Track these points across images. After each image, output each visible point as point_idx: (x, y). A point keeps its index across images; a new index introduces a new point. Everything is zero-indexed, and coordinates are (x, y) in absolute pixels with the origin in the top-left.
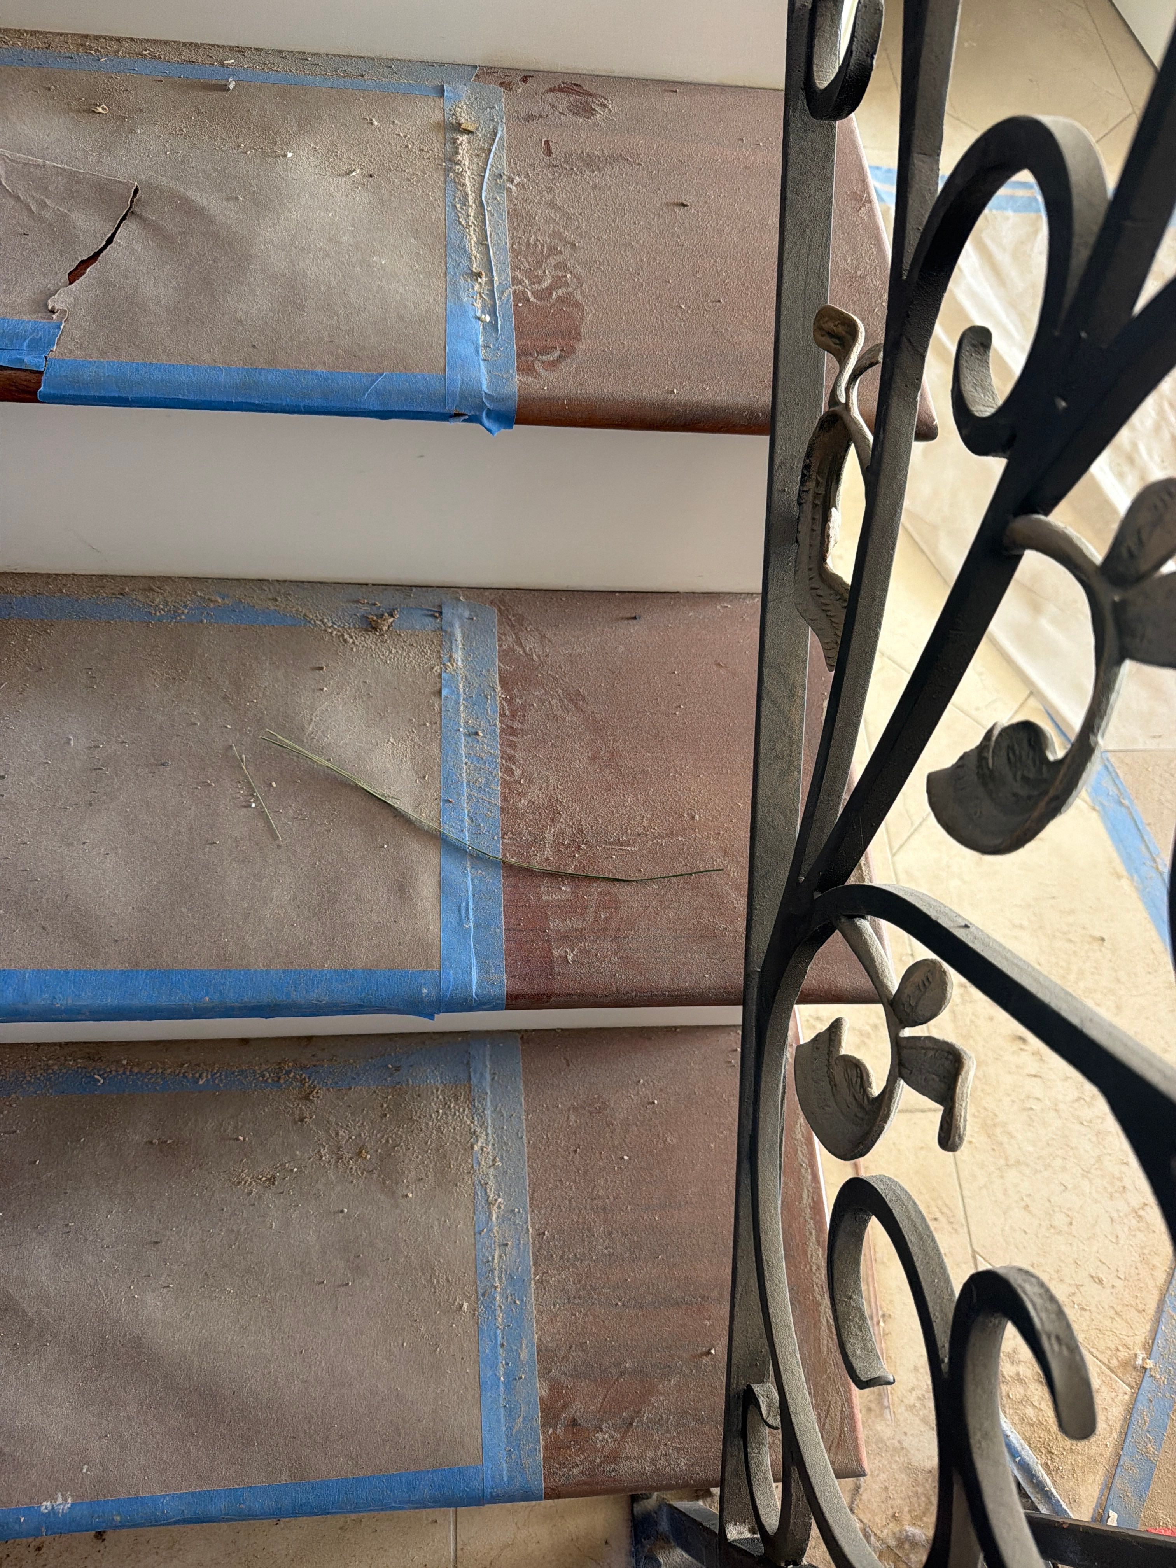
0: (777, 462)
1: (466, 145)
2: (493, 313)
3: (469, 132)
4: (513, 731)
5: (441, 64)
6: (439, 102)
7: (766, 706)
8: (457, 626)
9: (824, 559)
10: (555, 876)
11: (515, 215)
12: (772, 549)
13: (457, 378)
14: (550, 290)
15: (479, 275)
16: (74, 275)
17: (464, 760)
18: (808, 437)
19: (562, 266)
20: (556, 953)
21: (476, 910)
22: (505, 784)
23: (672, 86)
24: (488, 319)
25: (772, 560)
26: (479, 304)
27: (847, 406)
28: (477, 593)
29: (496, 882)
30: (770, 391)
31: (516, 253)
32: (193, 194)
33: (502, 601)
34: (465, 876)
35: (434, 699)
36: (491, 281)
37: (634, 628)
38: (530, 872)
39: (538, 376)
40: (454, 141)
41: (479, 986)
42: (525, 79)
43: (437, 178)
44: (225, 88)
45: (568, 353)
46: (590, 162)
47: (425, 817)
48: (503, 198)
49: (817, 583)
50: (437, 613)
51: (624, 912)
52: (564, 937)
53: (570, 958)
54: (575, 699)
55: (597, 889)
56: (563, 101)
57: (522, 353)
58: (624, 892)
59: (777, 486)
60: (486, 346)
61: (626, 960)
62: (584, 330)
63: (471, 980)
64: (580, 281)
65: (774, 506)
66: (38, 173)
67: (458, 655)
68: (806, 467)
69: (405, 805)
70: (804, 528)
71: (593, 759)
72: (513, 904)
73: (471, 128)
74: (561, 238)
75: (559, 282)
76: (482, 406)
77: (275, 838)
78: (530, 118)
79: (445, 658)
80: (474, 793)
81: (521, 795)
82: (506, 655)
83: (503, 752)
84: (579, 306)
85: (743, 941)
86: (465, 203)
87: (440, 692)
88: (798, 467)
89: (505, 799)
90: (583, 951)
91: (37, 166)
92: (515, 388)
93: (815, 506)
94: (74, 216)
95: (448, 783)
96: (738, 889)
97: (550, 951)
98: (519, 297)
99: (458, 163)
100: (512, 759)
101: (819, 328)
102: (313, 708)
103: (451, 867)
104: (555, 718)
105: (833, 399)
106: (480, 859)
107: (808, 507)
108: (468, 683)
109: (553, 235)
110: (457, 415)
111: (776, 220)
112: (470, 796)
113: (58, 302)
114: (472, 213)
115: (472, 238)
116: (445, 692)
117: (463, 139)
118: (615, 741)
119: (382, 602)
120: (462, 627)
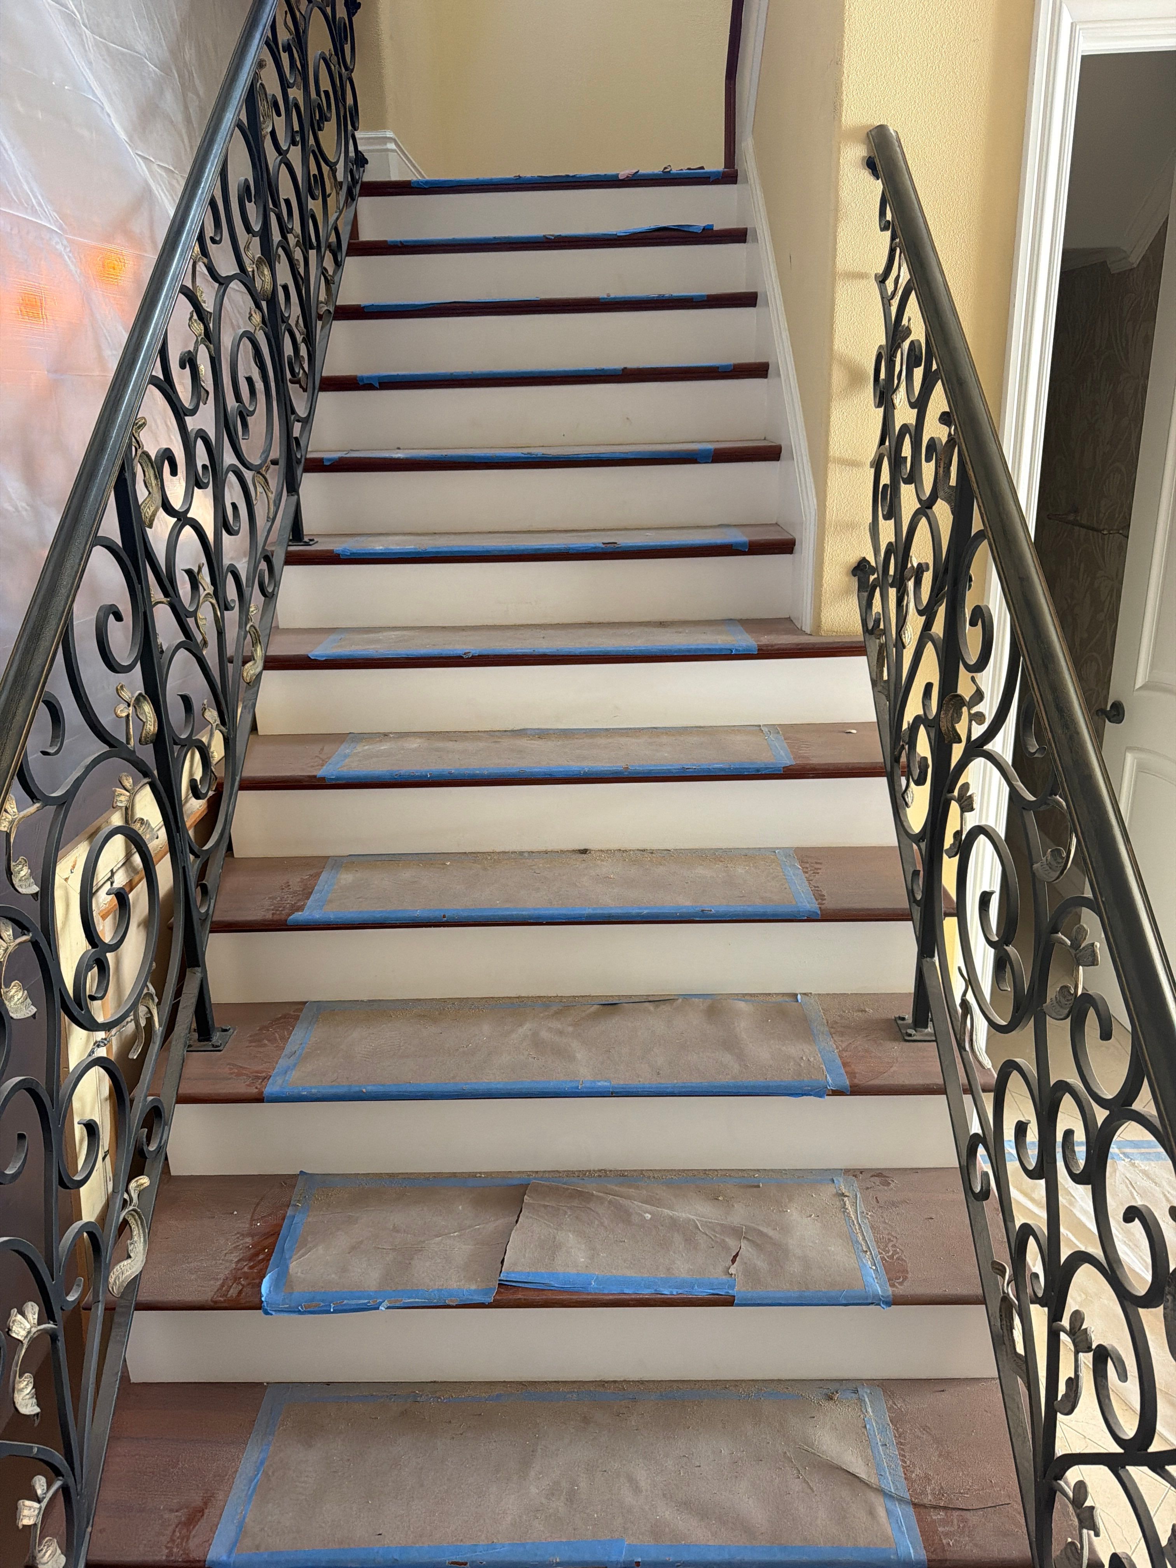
0: (990, 1315)
1: (847, 1202)
2: (875, 1265)
3: (847, 1196)
4: (902, 1444)
5: (830, 1170)
6: (833, 1185)
7: (1009, 1413)
8: (866, 1396)
9: (1015, 1349)
10: (935, 1507)
11: (872, 1227)
12: (996, 1349)
13: (870, 1290)
14: (893, 1255)
15: (866, 1251)
16: (733, 1261)
17: (884, 1457)
18: (999, 1305)
19: (894, 1246)
20: (944, 1541)
21: (904, 1522)
22: (904, 1467)
23: (916, 1170)
24: (874, 1268)
25: (997, 1352)
26: (869, 1263)
27: (1008, 1294)
28: (871, 1382)
29: (911, 1510)
30: (981, 1288)
31: (877, 1242)
32: (761, 1228)
33: (883, 1385)
34: (896, 1507)
35: (863, 1430)
36: (871, 1254)
37: (943, 1396)
38: (924, 1506)
39: (897, 1288)
40: (843, 1200)
41: (915, 1556)
42: (861, 1173)
43: (841, 1215)
44: (759, 1186)
45: (905, 1278)
46: (894, 1204)
47: (873, 1480)
48: (866, 1221)
49: (1015, 1358)
50: (856, 1391)
51: (970, 1524)
52: (946, 1535)
53: (951, 1544)
54: (925, 1428)
55: (956, 1514)
56: (877, 1180)
57: (889, 1280)
58: (967, 1515)
59: (992, 1323)
60: (876, 1278)
61: (976, 1545)
62: (909, 1270)
63: (910, 1553)
64: (903, 1252)
65: (993, 1332)
66: (711, 1225)
67: (870, 1410)
68: (1001, 1316)
69: (863, 1476)
70: (1006, 1338)
71: (940, 1455)
72: (920, 1521)
73: (848, 1195)
74: (892, 1235)
75: (895, 1252)
76: (881, 1299)
77: (813, 1491)
78: (868, 1188)
79: (864, 1411)
80: (891, 1471)
81: (913, 1472)
82: (890, 1409)
83: (899, 1453)
84: (905, 1261)
85: (1027, 1536)
86: (854, 1224)
87: (865, 1427)
88: (998, 1315)
89: (905, 1474)
90: (956, 1540)
91: (710, 1222)
92: (890, 1293)
93: (1007, 1330)
94: (727, 1240)
95: (878, 1466)
96: (1019, 1513)
97: (941, 1541)
98: (883, 1259)
99: (847, 1209)
100: (904, 1456)
101: (993, 1268)
102: (815, 1435)
103: (889, 1504)
104: (918, 1437)
105: (1004, 1292)
106: (901, 1500)
107: (1005, 1331)
108: (877, 1423)
109: (889, 1234)
110: (872, 1303)
111: (968, 1222)
112: (890, 1473)
113: (732, 1271)
114: (857, 1228)
115: (860, 1238)
116: (868, 1427)
117: (846, 1199)
118: (948, 1447)
119: (832, 1387)
120: (868, 1397)
